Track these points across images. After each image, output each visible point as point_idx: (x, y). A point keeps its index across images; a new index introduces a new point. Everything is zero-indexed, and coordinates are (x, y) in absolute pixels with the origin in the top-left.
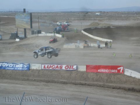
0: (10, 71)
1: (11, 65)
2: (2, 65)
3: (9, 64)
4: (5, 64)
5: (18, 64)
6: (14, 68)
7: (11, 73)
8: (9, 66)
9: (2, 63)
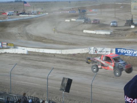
0: (128, 58)
1: (129, 52)
2: (120, 51)
3: (127, 50)
4: (123, 50)
5: (135, 51)
6: (132, 54)
7: (129, 59)
8: (127, 53)
9: (120, 50)
